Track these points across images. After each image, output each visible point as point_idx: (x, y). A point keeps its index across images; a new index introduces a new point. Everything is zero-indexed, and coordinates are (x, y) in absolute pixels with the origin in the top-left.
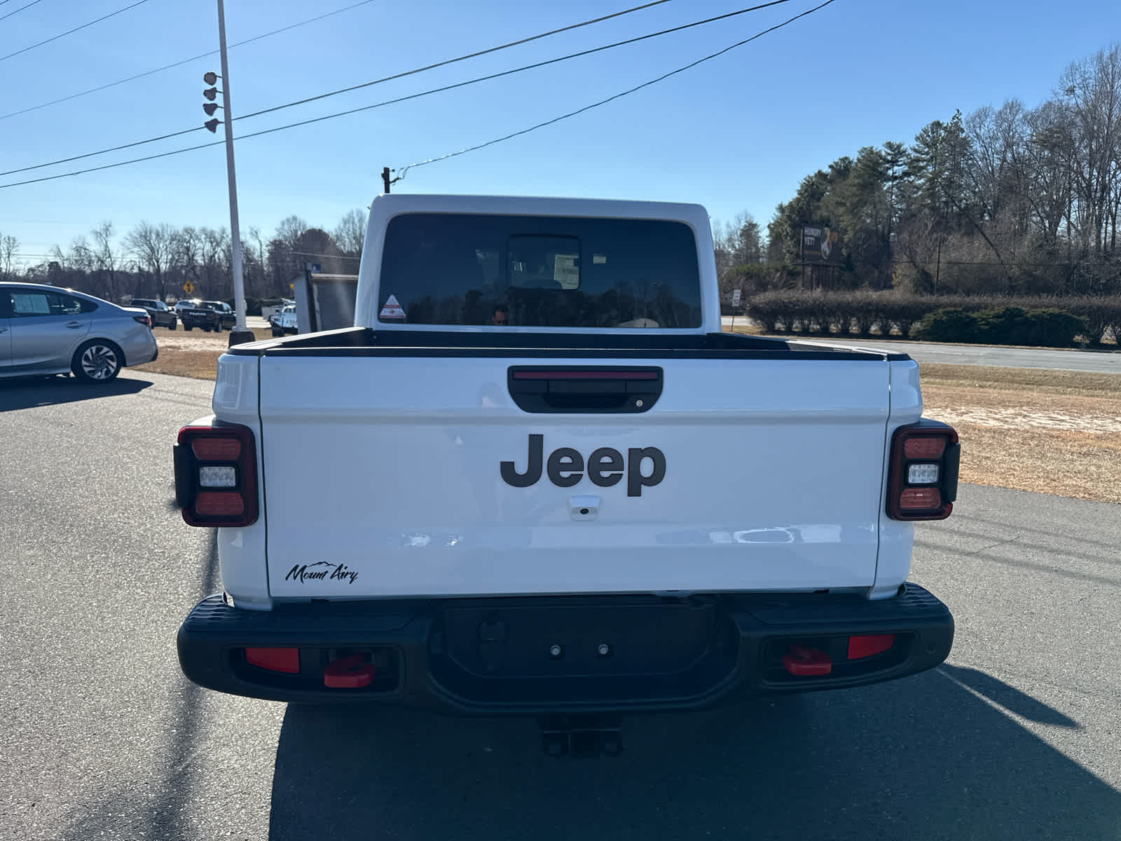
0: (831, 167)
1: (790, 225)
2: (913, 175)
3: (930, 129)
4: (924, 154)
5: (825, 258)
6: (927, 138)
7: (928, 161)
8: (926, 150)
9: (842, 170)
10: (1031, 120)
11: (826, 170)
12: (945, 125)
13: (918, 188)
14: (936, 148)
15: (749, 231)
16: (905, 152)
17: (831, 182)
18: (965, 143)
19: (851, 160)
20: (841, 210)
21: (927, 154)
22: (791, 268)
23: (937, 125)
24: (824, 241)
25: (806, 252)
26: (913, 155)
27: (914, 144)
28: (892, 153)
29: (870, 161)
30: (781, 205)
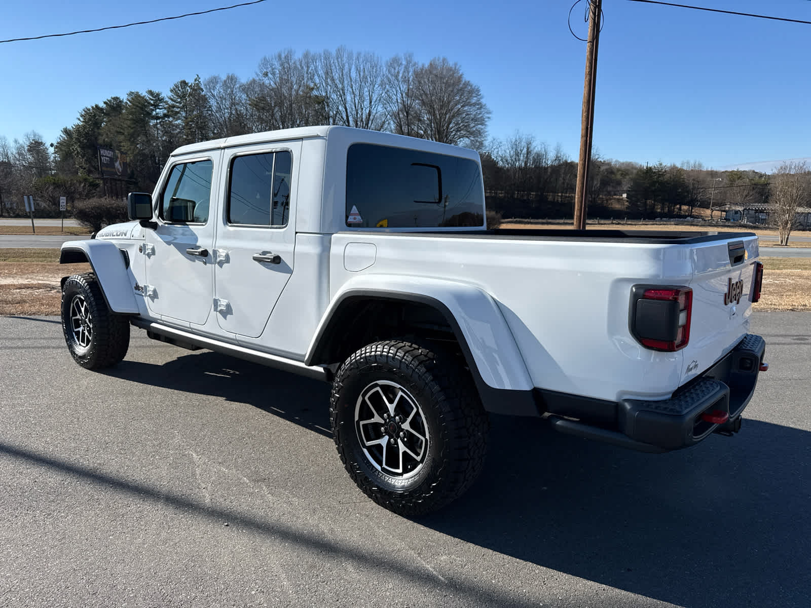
0: (105, 103)
1: (79, 146)
2: (172, 117)
3: (179, 85)
4: (177, 103)
5: (119, 174)
6: (179, 92)
7: (181, 108)
8: (179, 100)
9: (115, 106)
10: (245, 89)
11: (102, 105)
12: (190, 84)
13: (177, 126)
14: (186, 99)
15: (36, 147)
16: (163, 99)
17: (107, 114)
18: (205, 99)
19: (121, 100)
20: (122, 138)
21: (180, 103)
22: (91, 180)
23: (184, 83)
24: (116, 161)
25: (104, 169)
26: (170, 102)
27: (170, 94)
28: (154, 99)
29: (139, 103)
30: (66, 128)
